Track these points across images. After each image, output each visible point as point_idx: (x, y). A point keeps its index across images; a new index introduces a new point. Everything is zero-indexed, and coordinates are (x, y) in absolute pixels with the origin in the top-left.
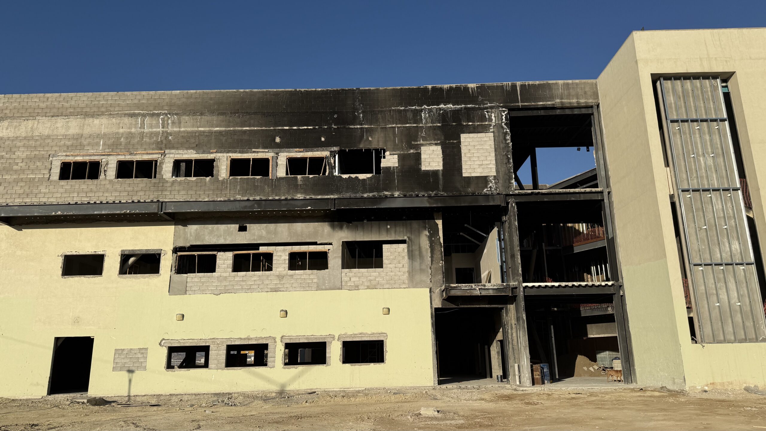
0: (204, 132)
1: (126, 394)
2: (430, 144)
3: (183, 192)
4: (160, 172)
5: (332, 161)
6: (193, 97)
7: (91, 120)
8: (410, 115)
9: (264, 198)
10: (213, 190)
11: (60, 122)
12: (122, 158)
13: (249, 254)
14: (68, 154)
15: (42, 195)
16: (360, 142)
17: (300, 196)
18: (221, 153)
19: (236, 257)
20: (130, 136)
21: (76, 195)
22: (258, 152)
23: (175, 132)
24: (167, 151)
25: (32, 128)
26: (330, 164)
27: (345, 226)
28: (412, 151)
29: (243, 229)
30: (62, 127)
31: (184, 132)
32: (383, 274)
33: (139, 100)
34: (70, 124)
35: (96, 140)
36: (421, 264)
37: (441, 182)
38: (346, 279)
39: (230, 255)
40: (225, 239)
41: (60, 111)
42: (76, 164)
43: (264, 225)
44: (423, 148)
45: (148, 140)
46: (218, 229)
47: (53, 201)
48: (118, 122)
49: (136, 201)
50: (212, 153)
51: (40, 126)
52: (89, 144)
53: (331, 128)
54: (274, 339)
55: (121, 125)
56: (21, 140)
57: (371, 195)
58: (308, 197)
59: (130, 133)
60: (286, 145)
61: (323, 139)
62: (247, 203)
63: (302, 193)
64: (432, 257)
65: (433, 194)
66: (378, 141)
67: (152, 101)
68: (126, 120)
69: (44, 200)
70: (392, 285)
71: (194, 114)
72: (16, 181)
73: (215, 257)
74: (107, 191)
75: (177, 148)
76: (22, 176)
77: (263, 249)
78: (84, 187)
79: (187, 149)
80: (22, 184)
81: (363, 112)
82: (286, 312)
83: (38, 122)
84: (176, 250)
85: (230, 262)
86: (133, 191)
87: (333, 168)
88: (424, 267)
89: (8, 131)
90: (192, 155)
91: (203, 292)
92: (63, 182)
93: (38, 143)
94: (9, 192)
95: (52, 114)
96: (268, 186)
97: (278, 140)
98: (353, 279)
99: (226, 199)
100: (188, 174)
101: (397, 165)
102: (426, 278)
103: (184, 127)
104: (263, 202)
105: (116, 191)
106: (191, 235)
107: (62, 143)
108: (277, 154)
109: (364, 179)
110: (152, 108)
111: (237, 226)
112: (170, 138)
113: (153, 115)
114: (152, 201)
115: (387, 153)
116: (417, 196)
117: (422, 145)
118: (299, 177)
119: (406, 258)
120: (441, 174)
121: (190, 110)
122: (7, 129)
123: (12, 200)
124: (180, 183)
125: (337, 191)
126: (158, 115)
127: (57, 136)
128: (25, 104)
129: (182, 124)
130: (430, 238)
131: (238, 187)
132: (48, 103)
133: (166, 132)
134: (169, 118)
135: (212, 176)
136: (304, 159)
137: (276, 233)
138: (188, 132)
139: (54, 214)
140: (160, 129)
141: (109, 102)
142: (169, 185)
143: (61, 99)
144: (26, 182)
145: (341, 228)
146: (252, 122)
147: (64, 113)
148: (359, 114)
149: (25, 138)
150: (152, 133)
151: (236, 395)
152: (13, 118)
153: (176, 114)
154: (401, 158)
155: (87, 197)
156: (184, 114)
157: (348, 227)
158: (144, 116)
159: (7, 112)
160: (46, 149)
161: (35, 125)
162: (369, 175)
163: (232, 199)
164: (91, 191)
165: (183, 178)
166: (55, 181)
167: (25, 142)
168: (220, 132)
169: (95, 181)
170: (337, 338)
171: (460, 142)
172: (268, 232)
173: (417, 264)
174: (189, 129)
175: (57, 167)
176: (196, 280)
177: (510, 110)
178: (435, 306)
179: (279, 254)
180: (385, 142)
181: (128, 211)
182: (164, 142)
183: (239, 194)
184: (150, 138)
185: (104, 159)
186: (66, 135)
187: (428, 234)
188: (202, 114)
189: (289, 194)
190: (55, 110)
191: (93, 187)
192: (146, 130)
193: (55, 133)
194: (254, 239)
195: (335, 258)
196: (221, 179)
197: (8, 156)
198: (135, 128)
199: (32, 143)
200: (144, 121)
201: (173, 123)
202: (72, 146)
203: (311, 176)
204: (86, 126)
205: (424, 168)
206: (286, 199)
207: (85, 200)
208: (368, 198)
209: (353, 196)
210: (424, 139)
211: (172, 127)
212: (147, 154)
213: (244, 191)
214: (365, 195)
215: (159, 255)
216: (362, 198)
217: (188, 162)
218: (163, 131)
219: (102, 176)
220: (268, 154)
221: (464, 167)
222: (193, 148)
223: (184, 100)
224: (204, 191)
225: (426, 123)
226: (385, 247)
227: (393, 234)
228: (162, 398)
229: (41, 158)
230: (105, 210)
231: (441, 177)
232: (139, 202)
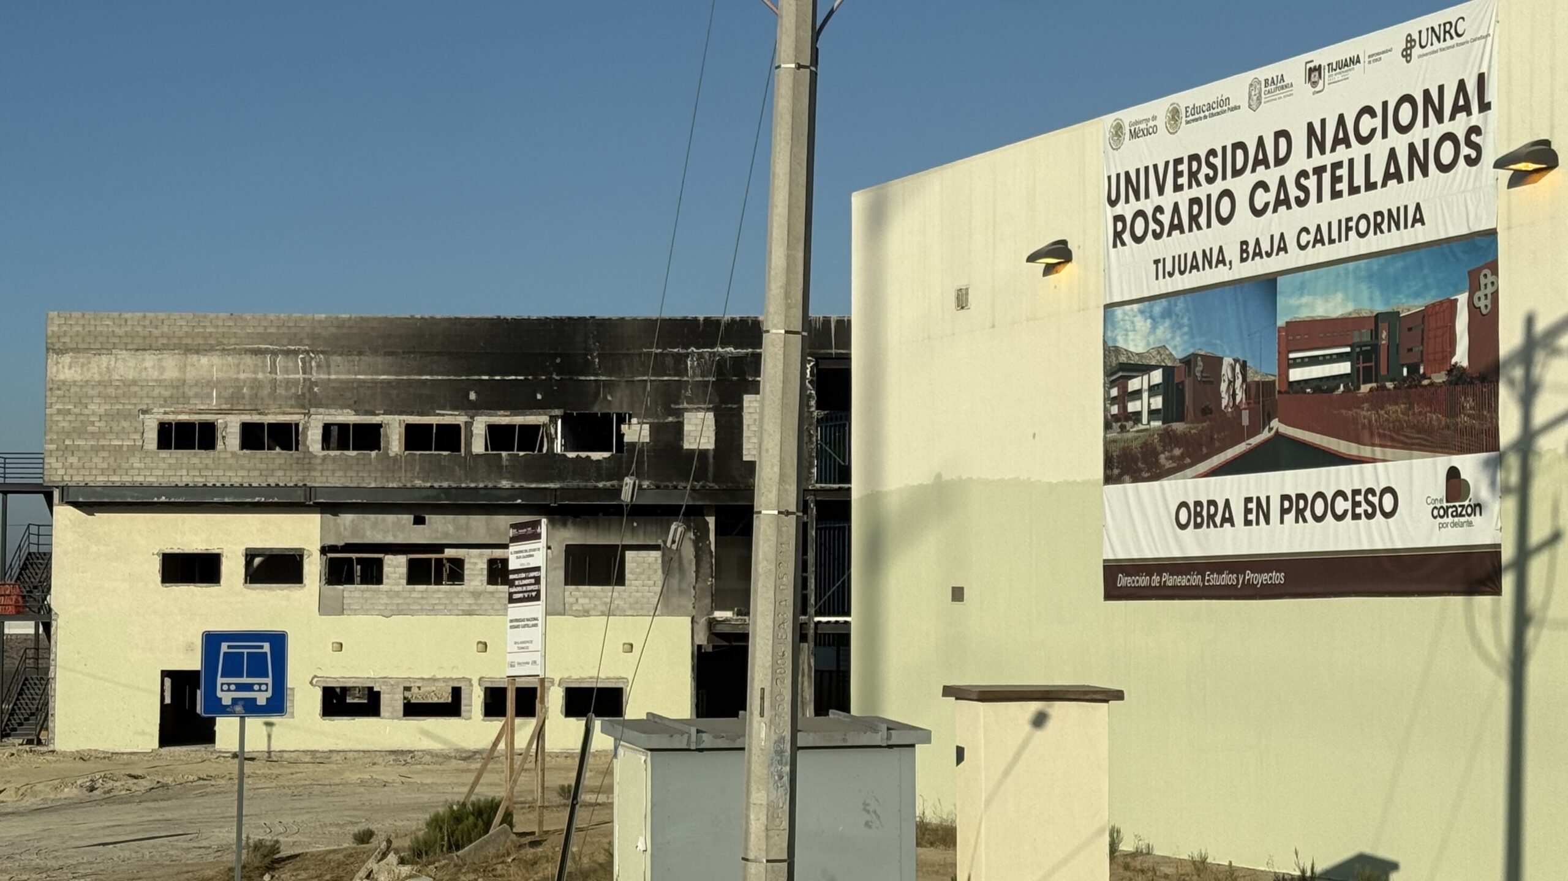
0: (364, 381)
1: (266, 749)
2: (698, 410)
3: (339, 473)
4: (305, 444)
5: (553, 431)
6: (347, 325)
7: (195, 357)
8: (670, 362)
9: (454, 485)
10: (382, 471)
11: (149, 360)
12: (247, 418)
13: (430, 559)
14: (168, 409)
15: (136, 472)
16: (593, 402)
17: (505, 484)
18: (391, 414)
19: (411, 562)
20: (256, 385)
21: (184, 472)
22: (443, 415)
23: (322, 380)
24: (312, 410)
25: (108, 368)
26: (549, 435)
27: (569, 523)
28: (670, 419)
29: (419, 521)
30: (153, 367)
31: (335, 380)
32: (625, 595)
33: (266, 328)
34: (164, 364)
35: (207, 390)
36: (680, 581)
37: (711, 469)
38: (572, 600)
39: (402, 560)
40: (395, 536)
41: (148, 342)
42: (180, 425)
43: (450, 517)
44: (686, 415)
45: (283, 392)
46: (384, 520)
47: (152, 479)
48: (236, 361)
49: (273, 485)
50: (378, 415)
51: (120, 363)
52: (196, 396)
53: (551, 379)
54: (470, 680)
55: (242, 367)
56: (93, 387)
57: (608, 484)
58: (517, 485)
59: (256, 379)
60: (485, 405)
61: (539, 397)
62: (429, 492)
63: (508, 479)
64: (697, 572)
65: (698, 485)
66: (621, 403)
67: (285, 330)
68: (249, 360)
69: (140, 479)
70: (636, 609)
71: (349, 353)
72: (96, 450)
73: (380, 562)
74: (230, 467)
75: (327, 407)
76: (102, 442)
77: (449, 553)
78: (195, 460)
79: (342, 407)
80: (105, 454)
81: (599, 356)
82: (485, 644)
83: (117, 359)
84: (324, 550)
85: (403, 570)
86: (267, 469)
87: (551, 441)
88: (684, 586)
89: (72, 371)
90: (349, 417)
91: (366, 612)
92: (164, 453)
93: (120, 392)
94: (87, 465)
95: (135, 347)
96: (460, 467)
97: (473, 396)
98: (581, 601)
99: (401, 485)
100: (343, 446)
101: (648, 440)
102: (688, 602)
103: (337, 373)
104: (454, 491)
105: (242, 468)
106: (345, 529)
107: (156, 392)
108: (472, 417)
109: (598, 461)
110: (285, 341)
111: (412, 517)
112: (316, 389)
113: (287, 353)
114: (296, 485)
115: (634, 420)
116: (676, 488)
117: (686, 410)
118: (504, 454)
119: (660, 572)
120: (711, 454)
121: (343, 347)
122: (70, 368)
123: (93, 478)
124: (334, 458)
125: (560, 478)
126: (296, 353)
127: (147, 381)
128: (92, 329)
129: (332, 370)
130: (696, 543)
131: (417, 468)
132: (129, 329)
133: (310, 379)
134: (312, 358)
135: (379, 450)
136: (511, 428)
137: (468, 529)
138: (342, 382)
139: (156, 500)
140: (300, 376)
141: (221, 330)
142: (319, 461)
143: (147, 322)
144: (110, 451)
145: (564, 524)
146: (435, 366)
147: (154, 347)
148: (593, 358)
149: (100, 383)
150: (288, 381)
151: (420, 753)
152: (76, 350)
153: (323, 352)
154: (655, 430)
155: (202, 476)
156: (334, 353)
157: (574, 524)
158: (274, 353)
159: (67, 340)
160: (134, 401)
161: (113, 363)
162: (606, 455)
163: (409, 485)
164: (207, 467)
165: (338, 453)
166: (152, 452)
167: (101, 389)
168: (389, 382)
169: (211, 453)
170: (557, 682)
171: (741, 408)
172: (458, 528)
173: (674, 582)
174: (343, 377)
175: (152, 429)
176: (357, 594)
177: (818, 359)
178: (698, 642)
179: (473, 560)
180: (632, 405)
181: (263, 500)
182: (307, 395)
183: (418, 478)
184: (287, 389)
185: (220, 421)
186: (160, 381)
187: (693, 537)
188: (360, 353)
189: (490, 480)
190: (139, 340)
191: (209, 462)
192: (279, 377)
193: (144, 374)
194: (436, 538)
195: (555, 569)
196: (392, 454)
197: (77, 410)
198: (264, 372)
199: (111, 391)
200: (275, 361)
201: (319, 366)
202: (171, 397)
203: (521, 453)
204: (189, 368)
205: (687, 446)
206: (486, 488)
207: (200, 481)
208: (605, 490)
209: (582, 484)
210: (690, 401)
211: (318, 372)
212: (284, 413)
213: (426, 475)
214: (600, 485)
215: (301, 556)
216: (596, 488)
217: (343, 427)
218: (304, 379)
219: (220, 445)
220: (460, 419)
221: (745, 446)
222: (349, 407)
223: (333, 330)
224: (369, 471)
225: (694, 375)
226: (629, 555)
227: (642, 536)
228: (318, 755)
229: (127, 416)
230: (229, 497)
231: (711, 460)
232: (277, 485)
